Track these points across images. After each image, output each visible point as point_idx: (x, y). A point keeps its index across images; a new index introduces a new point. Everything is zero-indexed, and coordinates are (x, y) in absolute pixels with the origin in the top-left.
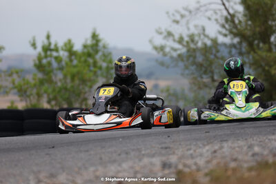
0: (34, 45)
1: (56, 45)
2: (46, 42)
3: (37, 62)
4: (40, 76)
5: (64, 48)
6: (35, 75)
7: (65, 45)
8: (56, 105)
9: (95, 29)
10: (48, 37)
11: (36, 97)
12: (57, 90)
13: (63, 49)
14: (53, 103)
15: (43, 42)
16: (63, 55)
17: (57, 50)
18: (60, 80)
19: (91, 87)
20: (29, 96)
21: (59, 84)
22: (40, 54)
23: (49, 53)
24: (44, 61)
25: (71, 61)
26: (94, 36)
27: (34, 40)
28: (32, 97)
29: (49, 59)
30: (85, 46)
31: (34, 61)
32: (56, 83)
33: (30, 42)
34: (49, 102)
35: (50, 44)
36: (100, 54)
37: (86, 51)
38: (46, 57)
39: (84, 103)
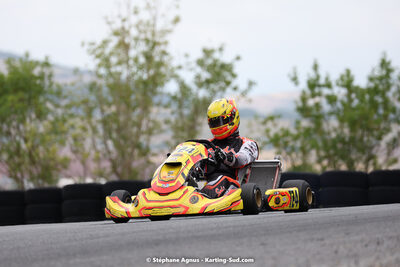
0: (295, 80)
1: (327, 79)
2: (313, 75)
3: (300, 104)
4: (305, 123)
5: (340, 83)
6: (298, 122)
7: (342, 78)
8: (329, 165)
9: (385, 54)
10: (316, 67)
11: (300, 154)
12: (330, 144)
13: (338, 84)
14: (325, 162)
15: (308, 75)
16: (339, 92)
17: (329, 85)
18: (335, 130)
19: (379, 138)
20: (289, 154)
21: (334, 135)
22: (304, 92)
23: (317, 90)
24: (311, 102)
25: (351, 100)
26: (384, 64)
27: (295, 73)
28: (294, 155)
29: (317, 99)
30: (371, 79)
31: (296, 102)
32: (329, 133)
33: (289, 75)
34: (319, 161)
35: (318, 77)
36: (394, 89)
37: (372, 85)
38: (313, 96)
39: (371, 162)
